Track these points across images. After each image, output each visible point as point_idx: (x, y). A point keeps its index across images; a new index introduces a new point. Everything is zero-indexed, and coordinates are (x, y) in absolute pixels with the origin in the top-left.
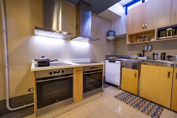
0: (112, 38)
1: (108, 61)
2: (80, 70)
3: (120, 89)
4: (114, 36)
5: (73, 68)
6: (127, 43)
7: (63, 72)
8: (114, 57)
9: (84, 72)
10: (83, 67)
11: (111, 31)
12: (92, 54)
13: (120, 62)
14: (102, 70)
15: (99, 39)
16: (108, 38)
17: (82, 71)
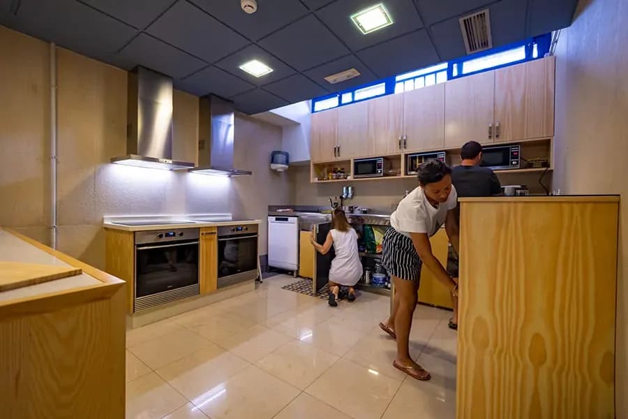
0: (281, 168)
1: (274, 218)
2: (213, 233)
3: (298, 276)
4: (287, 162)
5: (199, 228)
6: (311, 181)
7: (181, 234)
8: (288, 210)
9: (219, 237)
10: (218, 227)
11: (279, 152)
12: (236, 203)
13: (296, 218)
14: (256, 234)
15: (250, 173)
16: (274, 166)
17: (216, 236)
